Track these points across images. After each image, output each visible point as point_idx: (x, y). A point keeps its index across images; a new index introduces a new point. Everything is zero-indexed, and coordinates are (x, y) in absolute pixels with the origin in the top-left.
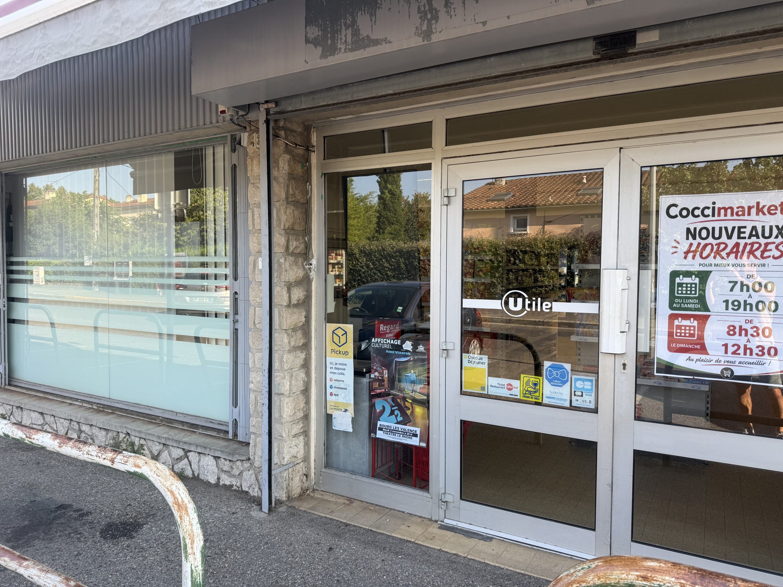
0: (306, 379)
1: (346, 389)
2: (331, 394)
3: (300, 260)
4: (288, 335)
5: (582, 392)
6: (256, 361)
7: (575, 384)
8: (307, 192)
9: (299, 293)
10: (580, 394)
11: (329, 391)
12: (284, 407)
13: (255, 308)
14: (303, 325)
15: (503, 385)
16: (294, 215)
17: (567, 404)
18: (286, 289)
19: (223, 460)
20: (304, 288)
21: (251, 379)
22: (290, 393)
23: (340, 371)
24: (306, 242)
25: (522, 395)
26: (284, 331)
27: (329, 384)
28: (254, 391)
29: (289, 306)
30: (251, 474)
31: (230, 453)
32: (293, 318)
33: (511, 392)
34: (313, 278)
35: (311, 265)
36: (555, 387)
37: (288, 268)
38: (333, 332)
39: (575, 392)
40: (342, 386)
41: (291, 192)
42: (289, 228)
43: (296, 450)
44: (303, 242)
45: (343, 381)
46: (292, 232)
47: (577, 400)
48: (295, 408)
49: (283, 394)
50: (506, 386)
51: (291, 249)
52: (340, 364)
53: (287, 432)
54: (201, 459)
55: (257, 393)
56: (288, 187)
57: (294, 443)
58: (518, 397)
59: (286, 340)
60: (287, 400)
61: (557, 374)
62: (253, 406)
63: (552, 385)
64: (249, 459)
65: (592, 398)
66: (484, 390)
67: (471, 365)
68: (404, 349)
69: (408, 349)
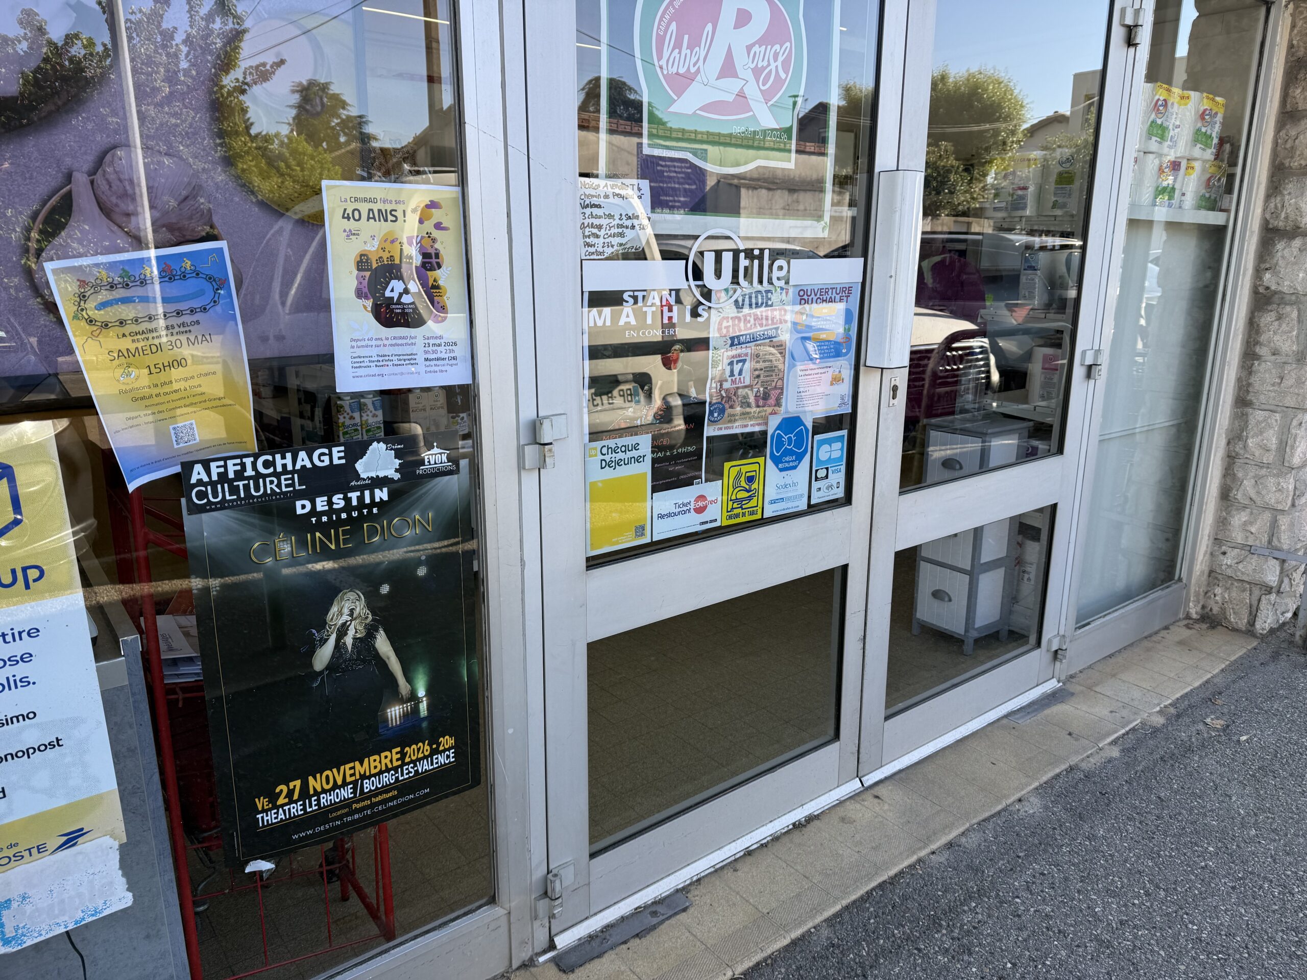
1: (55, 744)
5: (827, 469)
7: (817, 455)
10: (825, 473)
15: (686, 505)
17: (804, 505)
25: (725, 514)
36: (785, 474)
39: (817, 471)
40: (33, 739)
45: (28, 717)
47: (819, 489)
50: (692, 506)
58: (717, 524)
61: (790, 441)
63: (781, 470)
65: (843, 475)
66: (643, 534)
67: (609, 473)
68: (363, 476)
69: (381, 474)
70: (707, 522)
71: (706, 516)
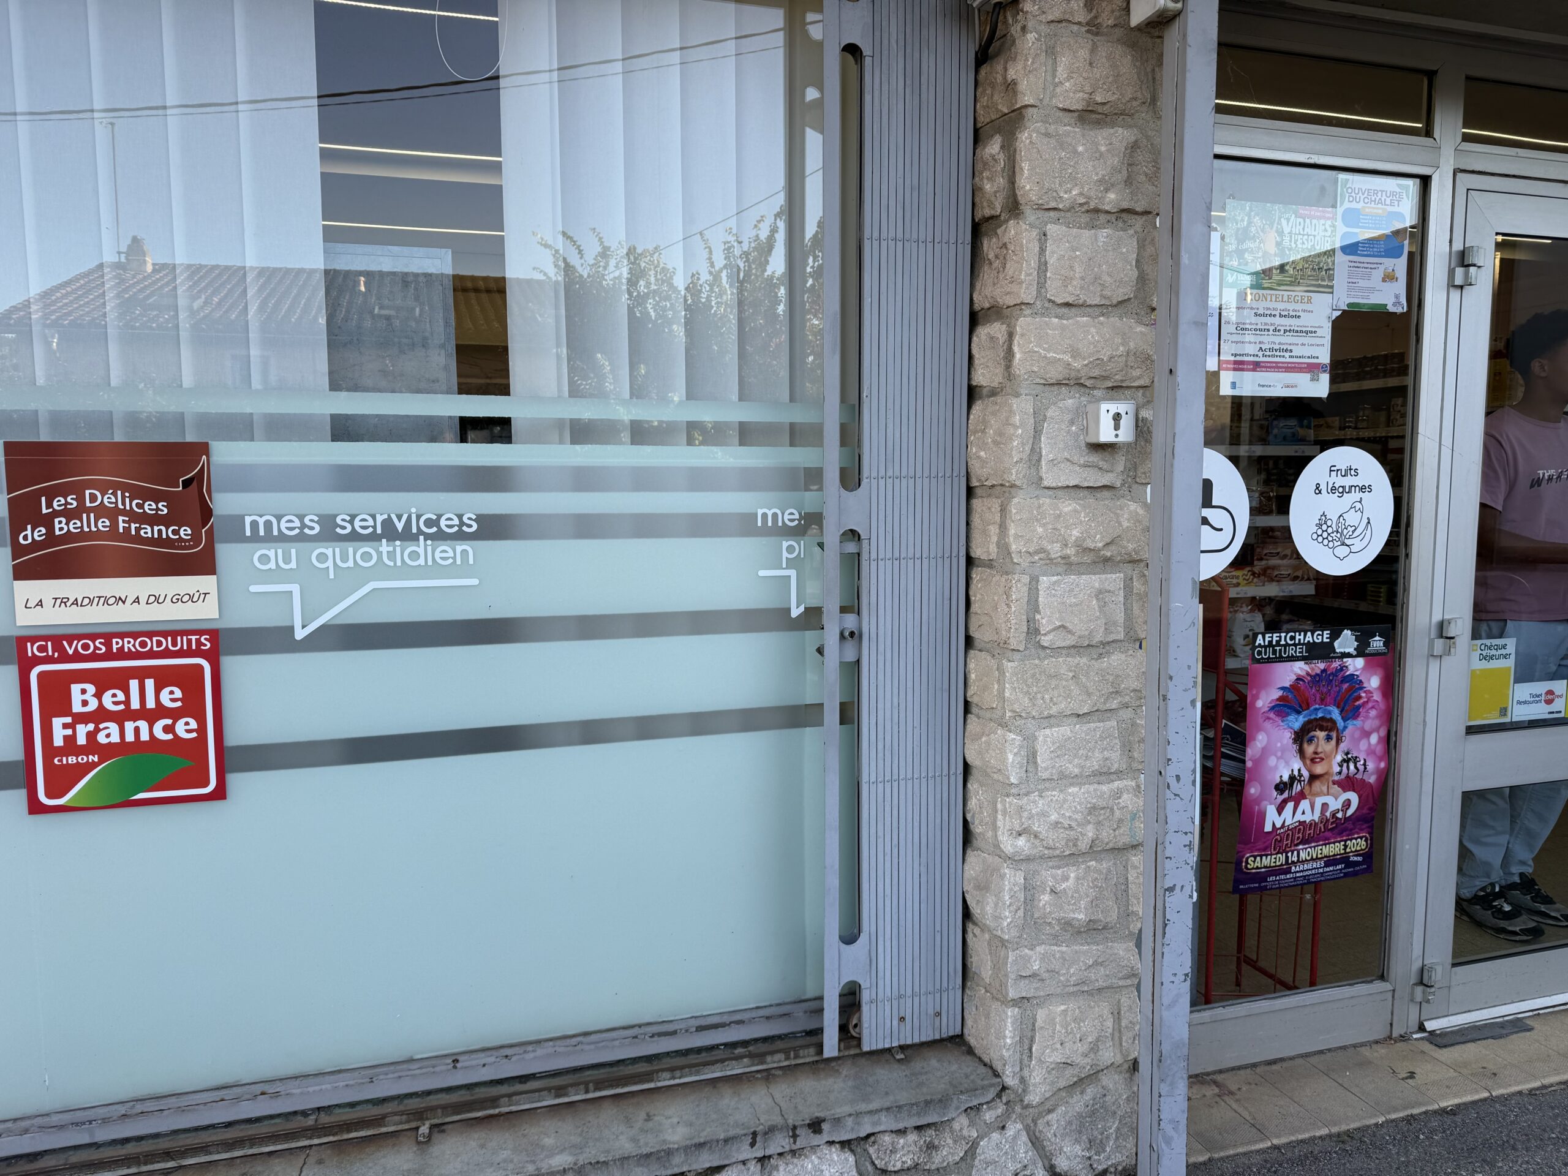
15: (1538, 696)
33: (1551, 707)
50: (1543, 698)
58: (1563, 716)
62: (1021, 913)
64: (1003, 1092)
66: (1505, 715)
67: (1484, 665)
68: (1338, 651)
69: (1347, 651)
70: (1553, 713)
71: (1554, 707)
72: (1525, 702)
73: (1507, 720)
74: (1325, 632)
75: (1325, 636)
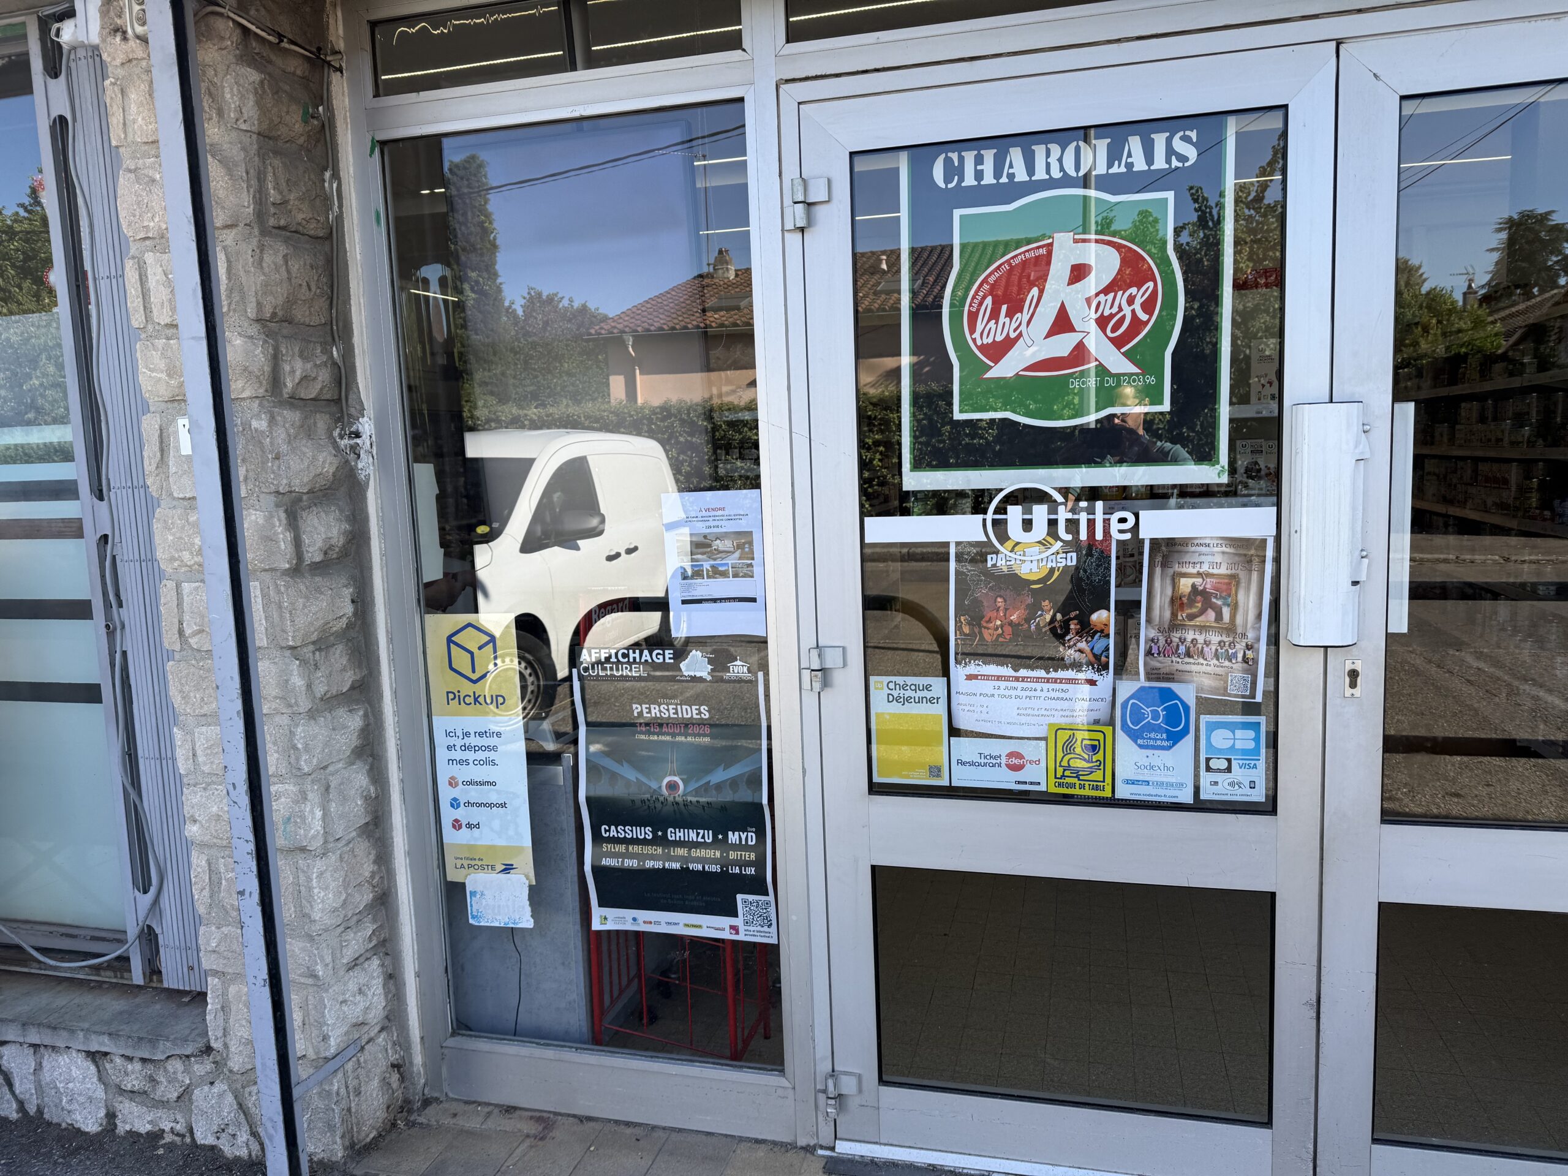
0: (372, 789)
1: (503, 805)
2: (457, 825)
3: (322, 422)
4: (304, 662)
5: (1229, 761)
6: (199, 752)
7: (1208, 739)
8: (326, 201)
9: (329, 527)
10: (1224, 764)
11: (448, 815)
12: (310, 889)
13: (178, 586)
14: (350, 626)
15: (995, 758)
16: (288, 272)
17: (1186, 796)
18: (283, 516)
19: (118, 1061)
20: (341, 511)
21: (187, 810)
22: (326, 842)
23: (481, 755)
24: (335, 364)
25: (1052, 780)
26: (288, 653)
27: (446, 794)
28: (203, 845)
29: (296, 570)
30: (221, 1095)
31: (140, 1039)
32: (314, 609)
33: (1020, 776)
34: (368, 477)
35: (358, 435)
36: (1149, 752)
37: (284, 448)
38: (450, 640)
39: (1208, 760)
40: (494, 798)
41: (273, 195)
42: (274, 314)
43: (362, 1006)
44: (325, 364)
45: (493, 784)
46: (287, 329)
47: (1216, 783)
48: (346, 884)
49: (303, 849)
50: (1004, 761)
51: (290, 385)
52: (481, 734)
53: (328, 959)
54: (45, 1063)
55: (214, 852)
56: (261, 178)
57: (352, 986)
58: (1042, 788)
59: (298, 681)
60: (319, 865)
61: (1156, 716)
62: (206, 893)
63: (1141, 747)
64: (208, 1050)
65: (1260, 774)
66: (938, 776)
67: (896, 708)
68: (685, 673)
72: (972, 764)
73: (944, 782)
74: (667, 652)
75: (667, 656)
